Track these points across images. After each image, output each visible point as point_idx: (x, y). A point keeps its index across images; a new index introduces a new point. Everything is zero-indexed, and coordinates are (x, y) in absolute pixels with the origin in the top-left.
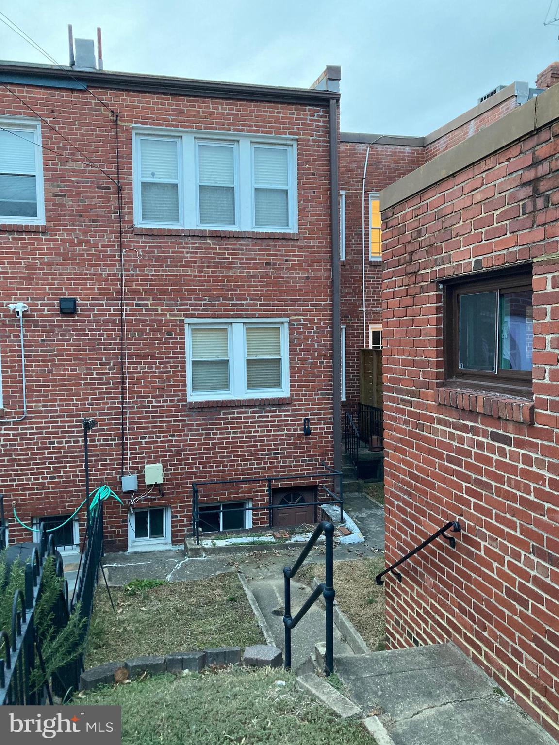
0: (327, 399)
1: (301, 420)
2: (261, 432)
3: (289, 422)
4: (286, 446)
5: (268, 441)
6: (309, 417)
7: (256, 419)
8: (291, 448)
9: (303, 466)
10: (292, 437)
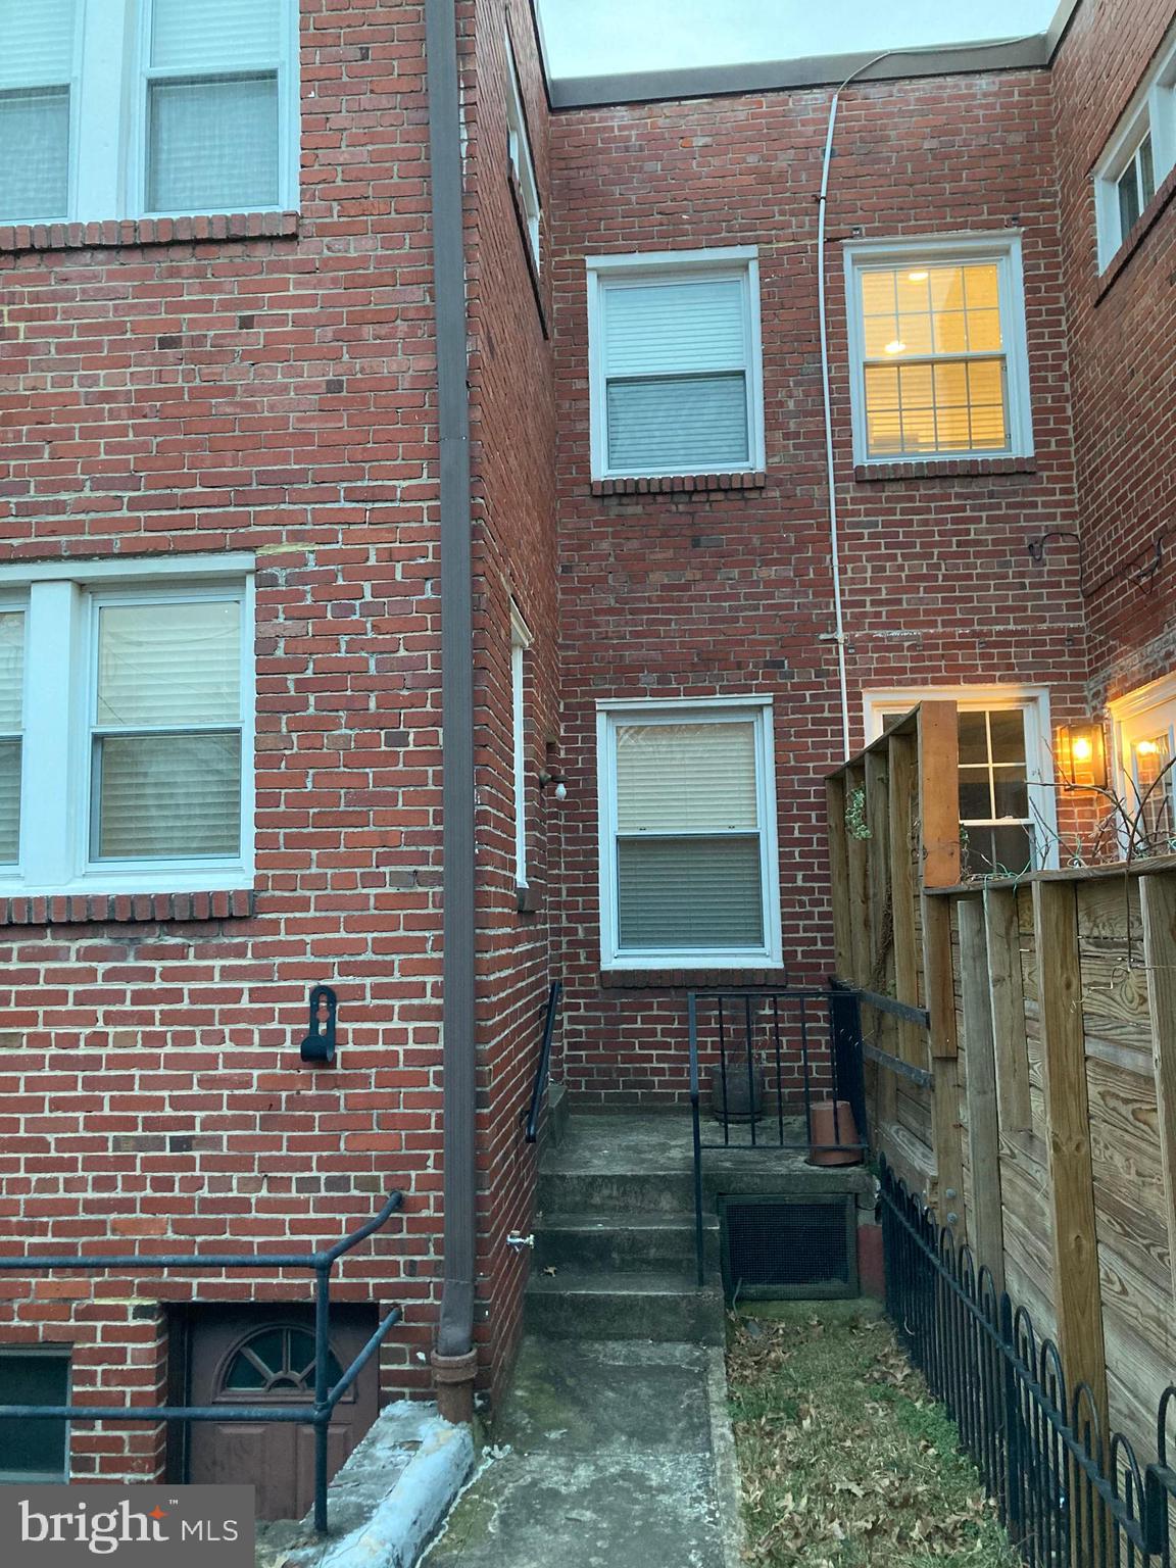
0: (421, 901)
1: (295, 994)
2: (123, 1040)
3: (245, 1003)
4: (225, 1112)
5: (146, 1083)
6: (336, 981)
7: (100, 985)
8: (247, 1123)
9: (302, 1206)
10: (256, 1073)
